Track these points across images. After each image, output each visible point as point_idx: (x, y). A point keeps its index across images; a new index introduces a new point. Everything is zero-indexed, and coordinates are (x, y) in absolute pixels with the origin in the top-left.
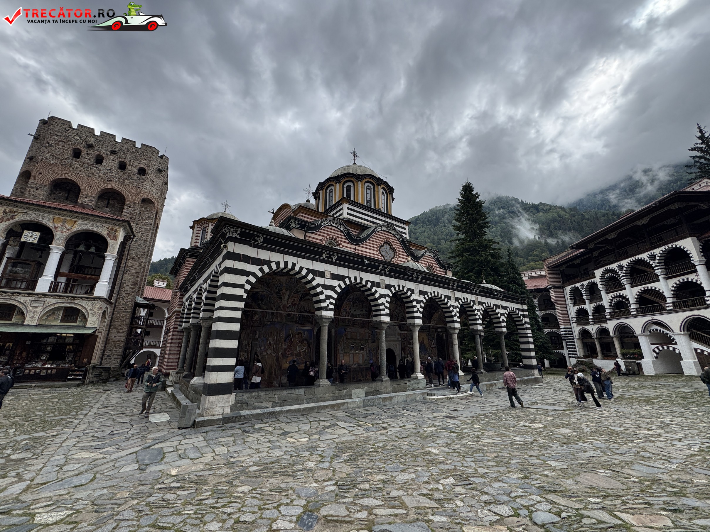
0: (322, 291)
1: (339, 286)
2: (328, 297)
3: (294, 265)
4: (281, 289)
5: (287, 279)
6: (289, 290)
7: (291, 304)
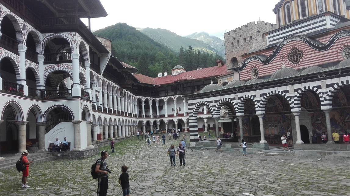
1: (218, 105)
2: (214, 110)
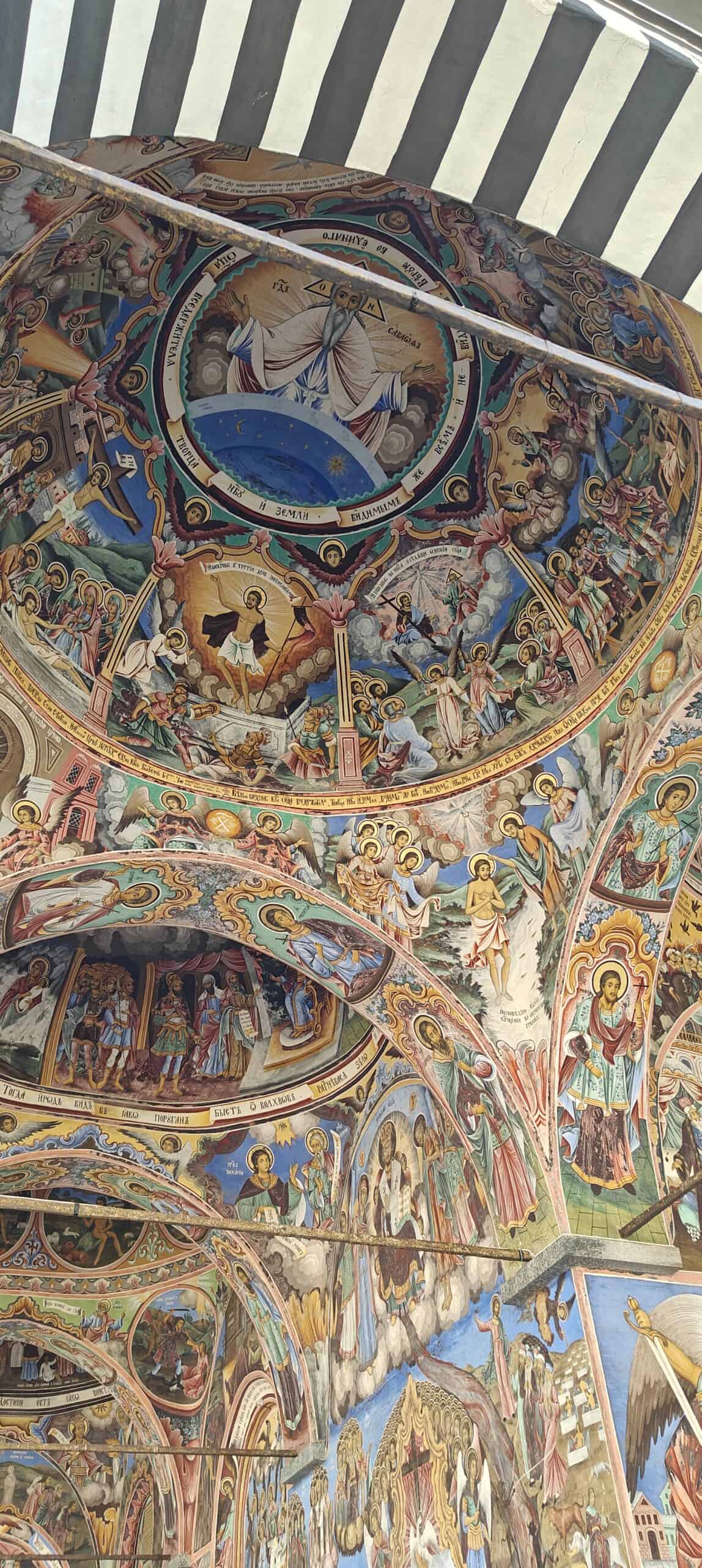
4: (456, 909)
5: (495, 790)
6: (533, 899)
7: (585, 1023)
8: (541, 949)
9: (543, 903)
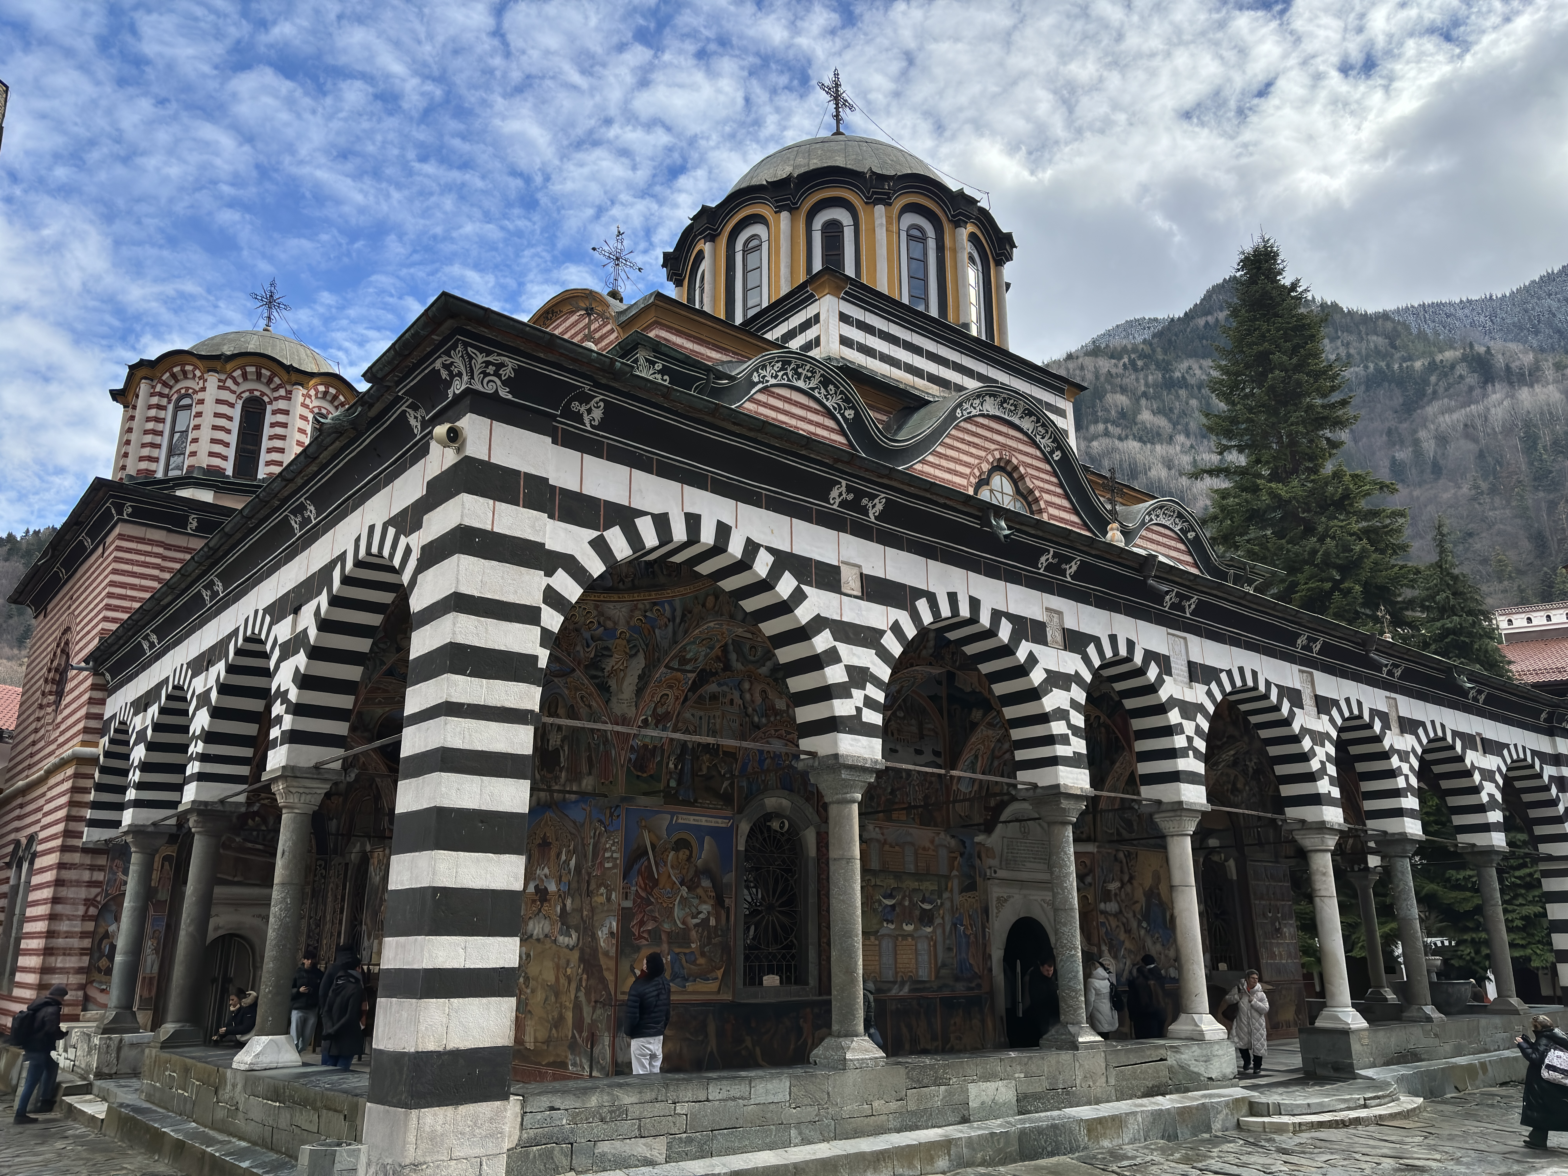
0: (834, 649)
1: (897, 629)
2: (859, 676)
3: (723, 531)
4: (607, 648)
5: (636, 606)
6: (641, 655)
7: (650, 713)
8: (640, 677)
9: (645, 659)
